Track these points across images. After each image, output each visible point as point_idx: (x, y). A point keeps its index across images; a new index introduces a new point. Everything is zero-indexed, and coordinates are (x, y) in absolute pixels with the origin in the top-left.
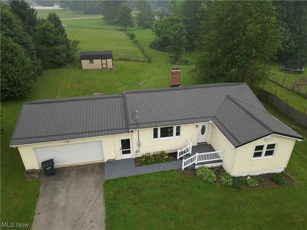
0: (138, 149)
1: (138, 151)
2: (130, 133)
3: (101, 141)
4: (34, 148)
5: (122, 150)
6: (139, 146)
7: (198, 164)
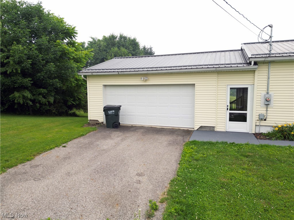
2: (252, 66)
3: (194, 85)
4: (105, 86)
5: (229, 111)
6: (267, 105)
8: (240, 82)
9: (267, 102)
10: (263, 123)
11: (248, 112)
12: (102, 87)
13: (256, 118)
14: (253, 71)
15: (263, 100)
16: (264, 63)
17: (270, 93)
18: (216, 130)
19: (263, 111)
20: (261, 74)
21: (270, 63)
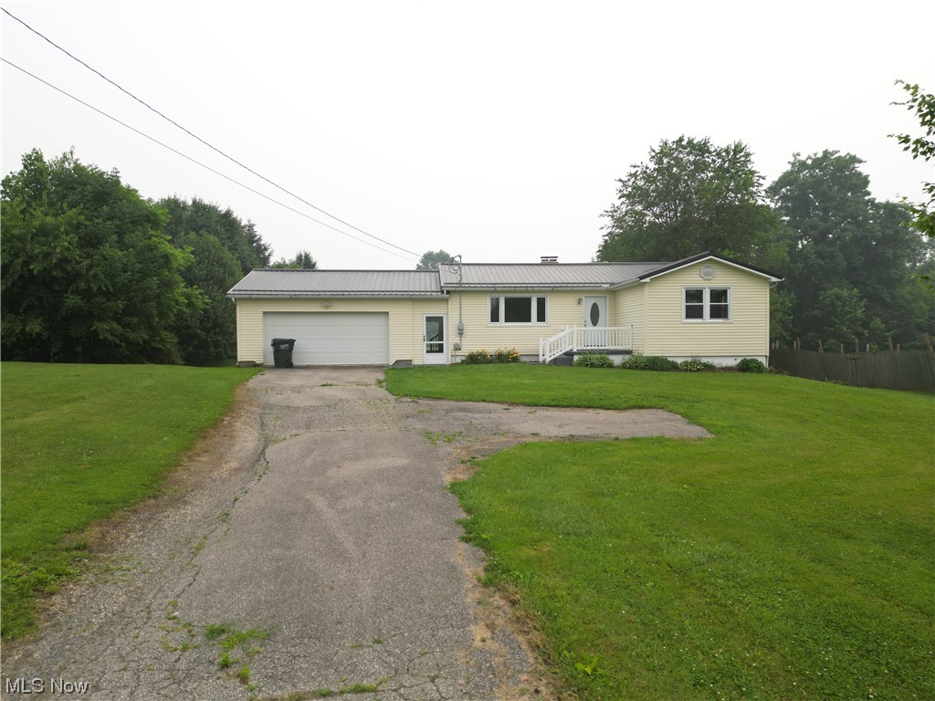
0: (458, 342)
1: (457, 348)
2: (445, 295)
3: (388, 313)
4: (265, 313)
5: (426, 342)
6: (461, 334)
7: (579, 353)
8: (435, 311)
9: (461, 332)
10: (458, 353)
11: (444, 342)
12: (262, 315)
13: (451, 348)
14: (447, 300)
15: (457, 329)
16: (455, 292)
17: (463, 322)
18: (413, 363)
19: (457, 340)
20: (454, 304)
21: (461, 292)
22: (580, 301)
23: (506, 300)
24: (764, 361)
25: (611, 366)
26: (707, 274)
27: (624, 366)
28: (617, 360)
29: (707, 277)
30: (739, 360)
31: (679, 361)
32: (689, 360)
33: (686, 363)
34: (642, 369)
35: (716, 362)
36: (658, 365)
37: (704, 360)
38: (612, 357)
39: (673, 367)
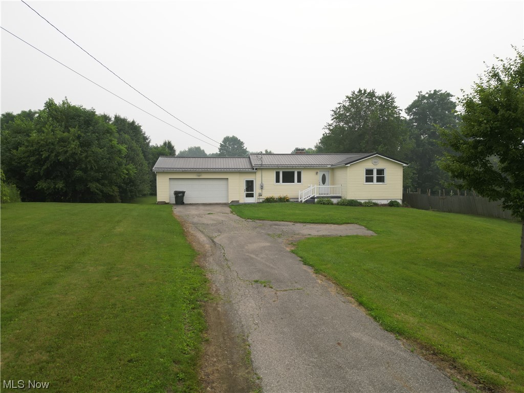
0: (261, 192)
1: (260, 195)
2: (255, 170)
3: (228, 179)
4: (170, 179)
5: (246, 192)
6: (262, 189)
7: (317, 198)
8: (250, 178)
9: (262, 187)
10: (261, 197)
11: (254, 192)
12: (168, 180)
13: (257, 195)
14: (255, 173)
15: (260, 186)
16: (259, 169)
17: (263, 183)
18: (240, 202)
19: (260, 191)
20: (259, 174)
21: (262, 169)
22: (317, 173)
23: (283, 172)
24: (400, 202)
25: (332, 204)
26: (375, 162)
27: (338, 204)
28: (335, 201)
29: (375, 164)
30: (389, 201)
31: (363, 202)
32: (367, 201)
33: (366, 202)
34: (346, 205)
35: (379, 202)
36: (353, 203)
37: (374, 201)
38: (332, 200)
39: (360, 204)
